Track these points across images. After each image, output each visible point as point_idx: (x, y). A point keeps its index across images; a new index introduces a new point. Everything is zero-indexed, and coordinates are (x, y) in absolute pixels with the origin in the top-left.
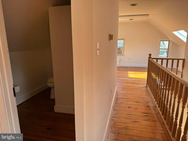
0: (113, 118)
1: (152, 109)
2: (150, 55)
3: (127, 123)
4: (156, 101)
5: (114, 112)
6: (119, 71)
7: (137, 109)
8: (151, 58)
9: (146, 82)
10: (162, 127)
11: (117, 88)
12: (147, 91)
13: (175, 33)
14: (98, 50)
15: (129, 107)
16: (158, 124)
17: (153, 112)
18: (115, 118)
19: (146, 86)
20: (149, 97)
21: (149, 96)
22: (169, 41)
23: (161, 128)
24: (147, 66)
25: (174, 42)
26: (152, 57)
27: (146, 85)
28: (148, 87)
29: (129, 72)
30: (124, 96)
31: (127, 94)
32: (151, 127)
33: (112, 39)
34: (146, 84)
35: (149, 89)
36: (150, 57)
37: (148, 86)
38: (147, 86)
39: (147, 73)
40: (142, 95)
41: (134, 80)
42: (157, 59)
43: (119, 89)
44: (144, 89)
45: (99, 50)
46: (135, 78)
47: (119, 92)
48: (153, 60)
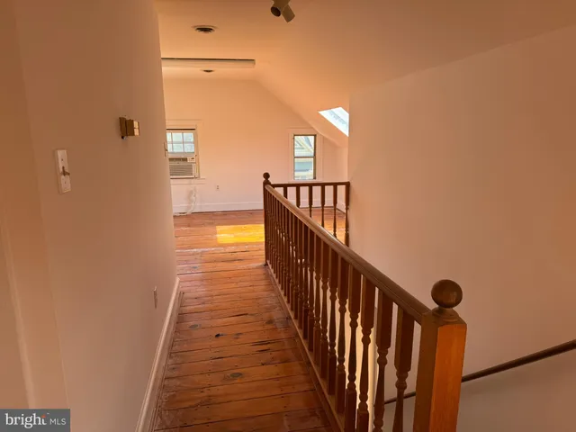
0: (166, 382)
1: (279, 325)
2: (267, 176)
3: (210, 386)
4: (288, 302)
5: (170, 361)
6: (189, 226)
7: (241, 336)
8: (270, 184)
9: (264, 252)
10: (305, 374)
11: (180, 282)
12: (268, 276)
13: (325, 114)
14: (64, 173)
15: (218, 336)
16: (296, 367)
17: (283, 336)
18: (174, 380)
19: (264, 263)
20: (273, 295)
21: (273, 290)
22: (315, 136)
23: (302, 378)
24: (262, 207)
25: (327, 139)
26: (272, 180)
27: (264, 260)
28: (270, 266)
29: (219, 228)
30: (203, 303)
31: (212, 296)
32: (278, 379)
33: (133, 134)
34: (264, 256)
35: (272, 271)
36: (266, 183)
37: (268, 262)
38: (266, 265)
39: (263, 225)
40: (254, 291)
41: (233, 249)
42: (285, 187)
43: (188, 284)
44: (261, 272)
45: (69, 174)
46: (237, 244)
47: (185, 295)
48: (276, 189)
